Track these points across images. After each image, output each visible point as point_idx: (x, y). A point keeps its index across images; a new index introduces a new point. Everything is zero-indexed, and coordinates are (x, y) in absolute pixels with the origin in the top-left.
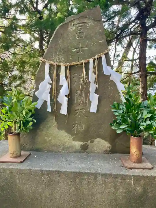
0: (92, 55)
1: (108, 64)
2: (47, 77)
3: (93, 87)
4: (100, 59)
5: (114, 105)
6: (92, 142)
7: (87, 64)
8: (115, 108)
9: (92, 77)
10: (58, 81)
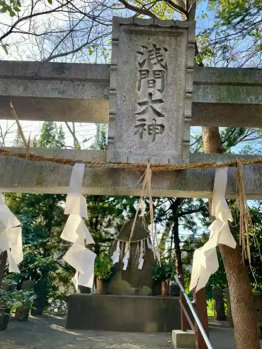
0: (143, 238)
1: (150, 243)
2: (118, 248)
3: (142, 255)
4: (146, 240)
5: (153, 265)
6: (142, 288)
7: (140, 242)
8: (154, 266)
9: (142, 249)
10: (124, 251)
